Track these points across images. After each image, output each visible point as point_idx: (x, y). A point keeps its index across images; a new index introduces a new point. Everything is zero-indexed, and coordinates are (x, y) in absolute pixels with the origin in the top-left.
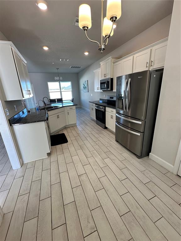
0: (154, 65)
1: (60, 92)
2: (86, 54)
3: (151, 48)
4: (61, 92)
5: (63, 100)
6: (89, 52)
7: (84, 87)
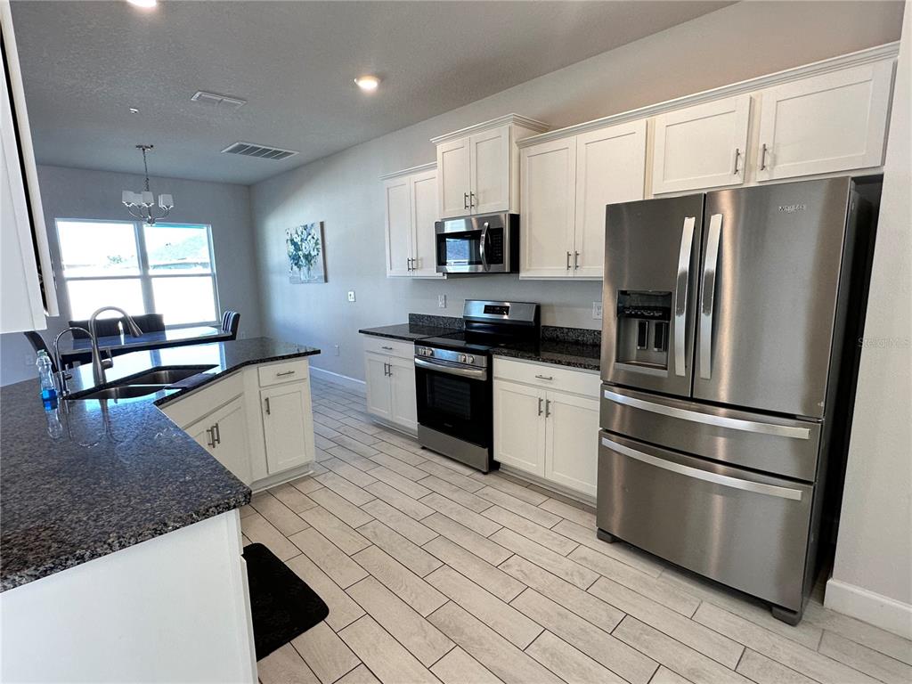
0: (774, 163)
1: (138, 281)
2: (368, 85)
3: (753, 94)
4: (146, 280)
5: (166, 322)
6: (381, 78)
7: (295, 259)
